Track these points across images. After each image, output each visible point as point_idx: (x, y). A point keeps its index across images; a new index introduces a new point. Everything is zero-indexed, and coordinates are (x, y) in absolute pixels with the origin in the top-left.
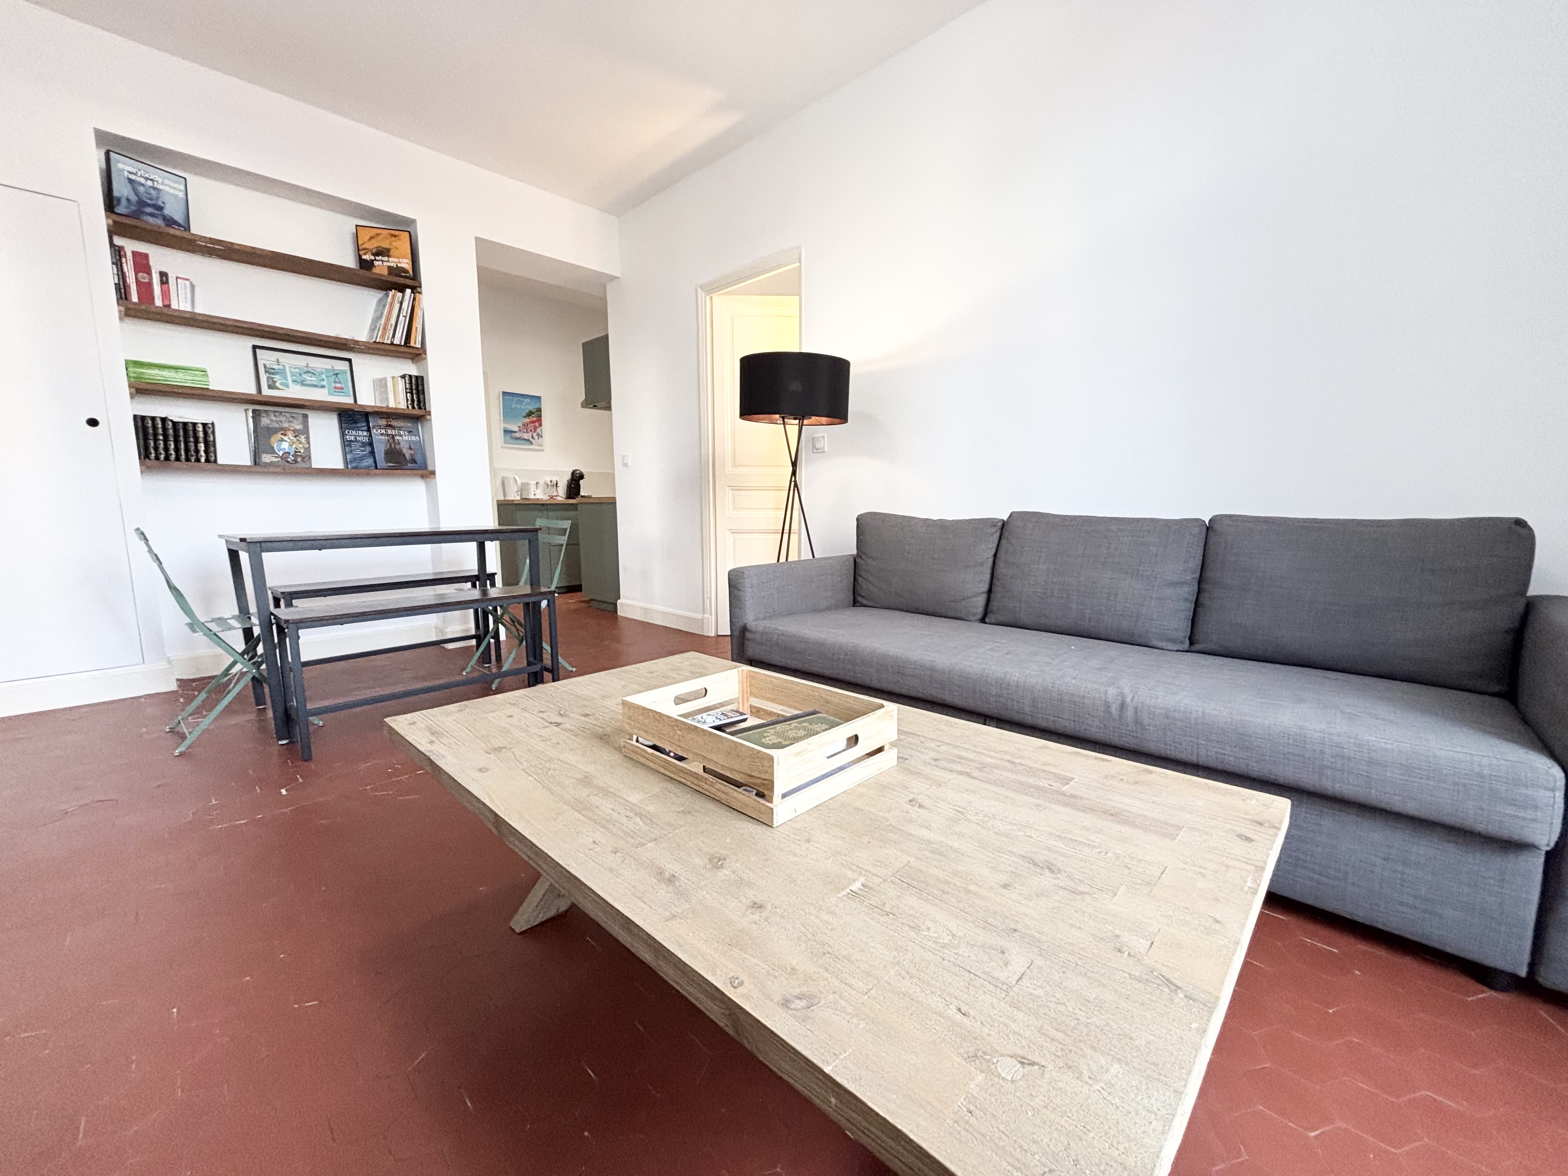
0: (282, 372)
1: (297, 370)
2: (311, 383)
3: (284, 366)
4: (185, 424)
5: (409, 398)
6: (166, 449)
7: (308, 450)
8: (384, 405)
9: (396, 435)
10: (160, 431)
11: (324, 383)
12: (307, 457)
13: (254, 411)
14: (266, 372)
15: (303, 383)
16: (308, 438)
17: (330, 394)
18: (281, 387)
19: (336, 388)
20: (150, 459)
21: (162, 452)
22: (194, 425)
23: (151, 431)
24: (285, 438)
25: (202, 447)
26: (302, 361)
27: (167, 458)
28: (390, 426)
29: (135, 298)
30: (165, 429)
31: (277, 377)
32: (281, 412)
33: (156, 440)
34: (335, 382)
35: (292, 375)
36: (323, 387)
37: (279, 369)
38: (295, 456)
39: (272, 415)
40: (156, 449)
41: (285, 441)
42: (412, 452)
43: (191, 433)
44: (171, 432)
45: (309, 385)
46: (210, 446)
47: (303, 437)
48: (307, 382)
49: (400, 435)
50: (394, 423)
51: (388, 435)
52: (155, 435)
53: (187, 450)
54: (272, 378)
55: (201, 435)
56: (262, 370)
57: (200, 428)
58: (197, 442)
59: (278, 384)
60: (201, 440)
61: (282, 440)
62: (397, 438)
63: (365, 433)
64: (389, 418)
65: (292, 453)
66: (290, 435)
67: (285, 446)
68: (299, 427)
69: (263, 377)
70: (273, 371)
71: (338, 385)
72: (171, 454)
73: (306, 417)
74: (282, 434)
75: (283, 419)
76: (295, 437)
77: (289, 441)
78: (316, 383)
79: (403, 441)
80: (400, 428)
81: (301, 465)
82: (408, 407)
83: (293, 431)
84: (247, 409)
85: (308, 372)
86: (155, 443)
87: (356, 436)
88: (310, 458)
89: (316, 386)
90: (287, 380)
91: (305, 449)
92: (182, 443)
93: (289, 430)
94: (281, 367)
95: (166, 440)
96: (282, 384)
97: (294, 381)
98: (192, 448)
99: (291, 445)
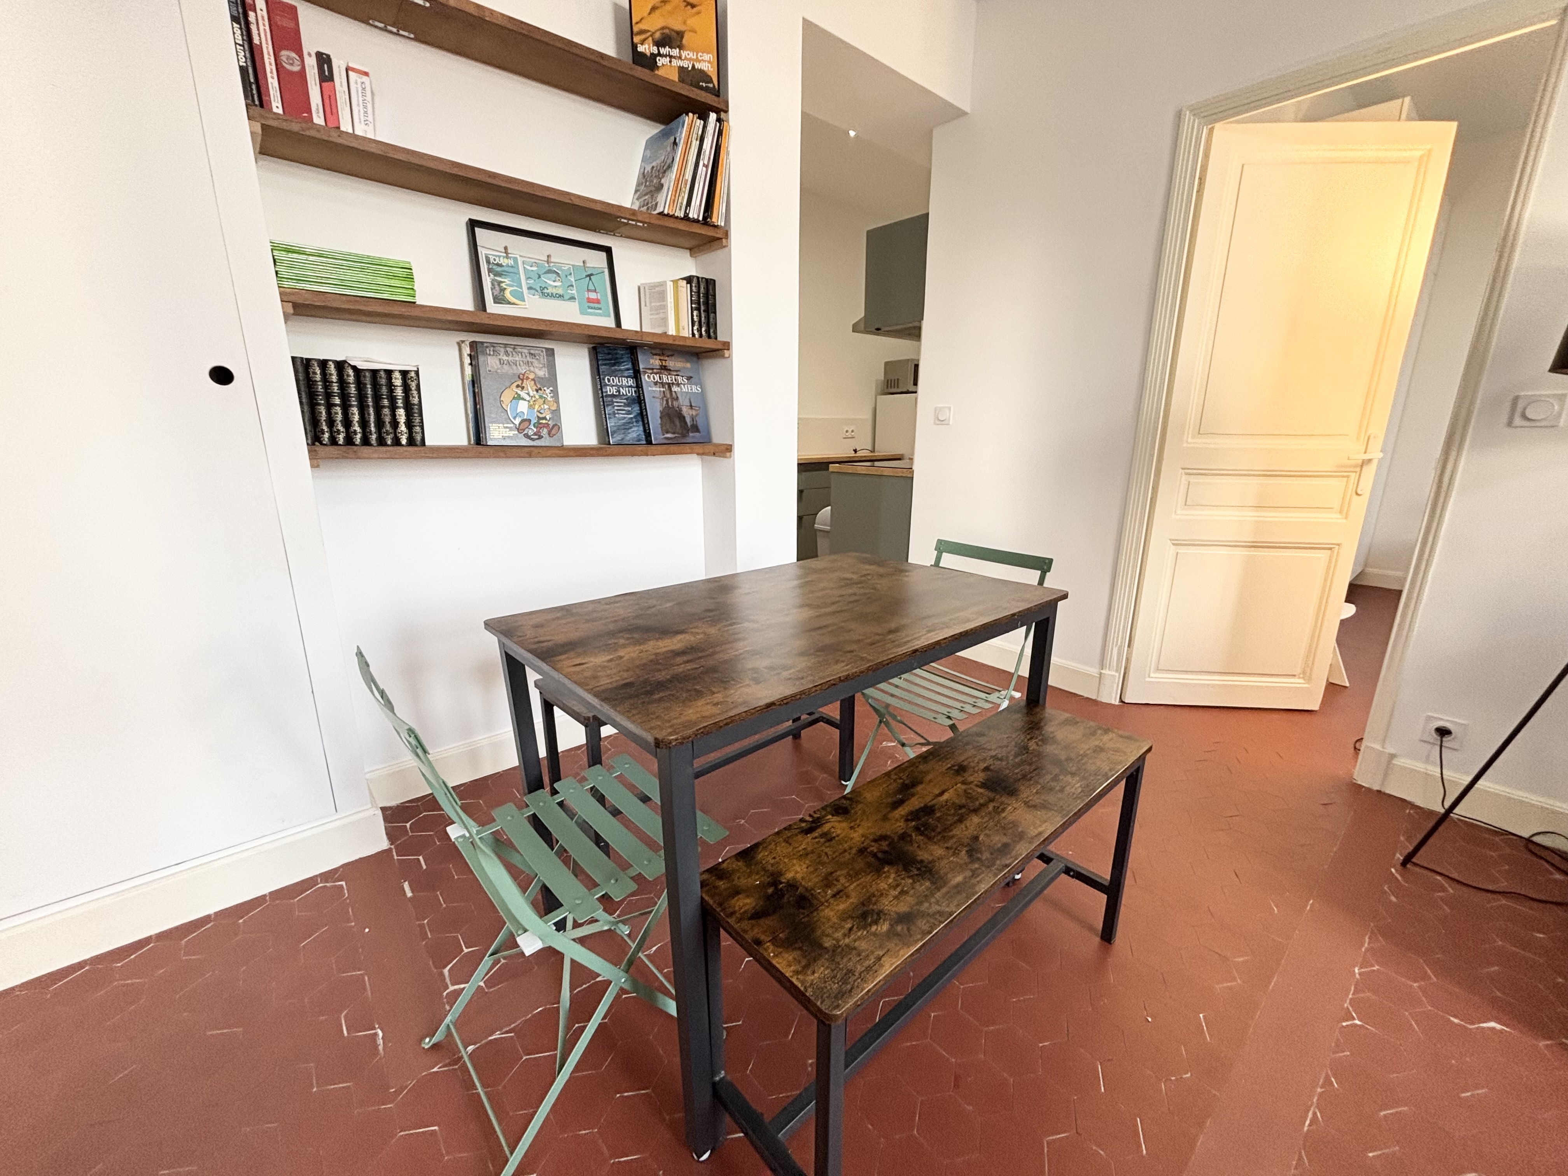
0: (513, 272)
1: (535, 269)
2: (554, 291)
3: (515, 260)
4: (374, 373)
5: (695, 318)
6: (347, 423)
7: (556, 412)
8: (658, 331)
9: (673, 384)
10: (335, 388)
11: (574, 291)
12: (555, 428)
13: (473, 345)
14: (490, 271)
15: (544, 293)
16: (555, 393)
17: (583, 313)
18: (512, 299)
19: (589, 300)
20: (321, 444)
21: (341, 428)
22: (389, 373)
23: (320, 388)
24: (523, 393)
25: (401, 414)
26: (540, 250)
27: (349, 441)
28: (664, 368)
29: (277, 106)
30: (343, 383)
31: (506, 281)
32: (515, 347)
33: (329, 406)
34: (588, 290)
35: (528, 278)
36: (572, 298)
37: (508, 266)
38: (538, 425)
39: (502, 350)
40: (331, 422)
41: (523, 399)
42: (694, 413)
43: (384, 390)
44: (353, 390)
45: (552, 296)
46: (414, 411)
47: (548, 391)
48: (550, 291)
49: (678, 385)
50: (671, 363)
51: (663, 384)
52: (328, 395)
53: (380, 423)
54: (500, 283)
55: (399, 392)
56: (483, 267)
57: (397, 381)
58: (393, 408)
59: (508, 295)
60: (400, 403)
61: (519, 398)
62: (675, 389)
63: (631, 382)
64: (663, 354)
65: (534, 421)
66: (530, 386)
67: (523, 407)
68: (542, 373)
69: (487, 280)
70: (499, 269)
71: (593, 296)
72: (355, 432)
73: (551, 353)
74: (518, 386)
75: (518, 358)
76: (537, 391)
77: (528, 398)
78: (560, 292)
79: (682, 392)
80: (679, 372)
81: (546, 442)
82: (693, 335)
83: (533, 380)
84: (463, 342)
85: (550, 271)
86: (329, 413)
87: (619, 387)
88: (559, 428)
89: (561, 296)
90: (522, 289)
91: (553, 412)
92: (371, 410)
93: (528, 378)
94: (511, 262)
95: (346, 407)
96: (513, 293)
97: (531, 288)
98: (387, 419)
99: (531, 407)
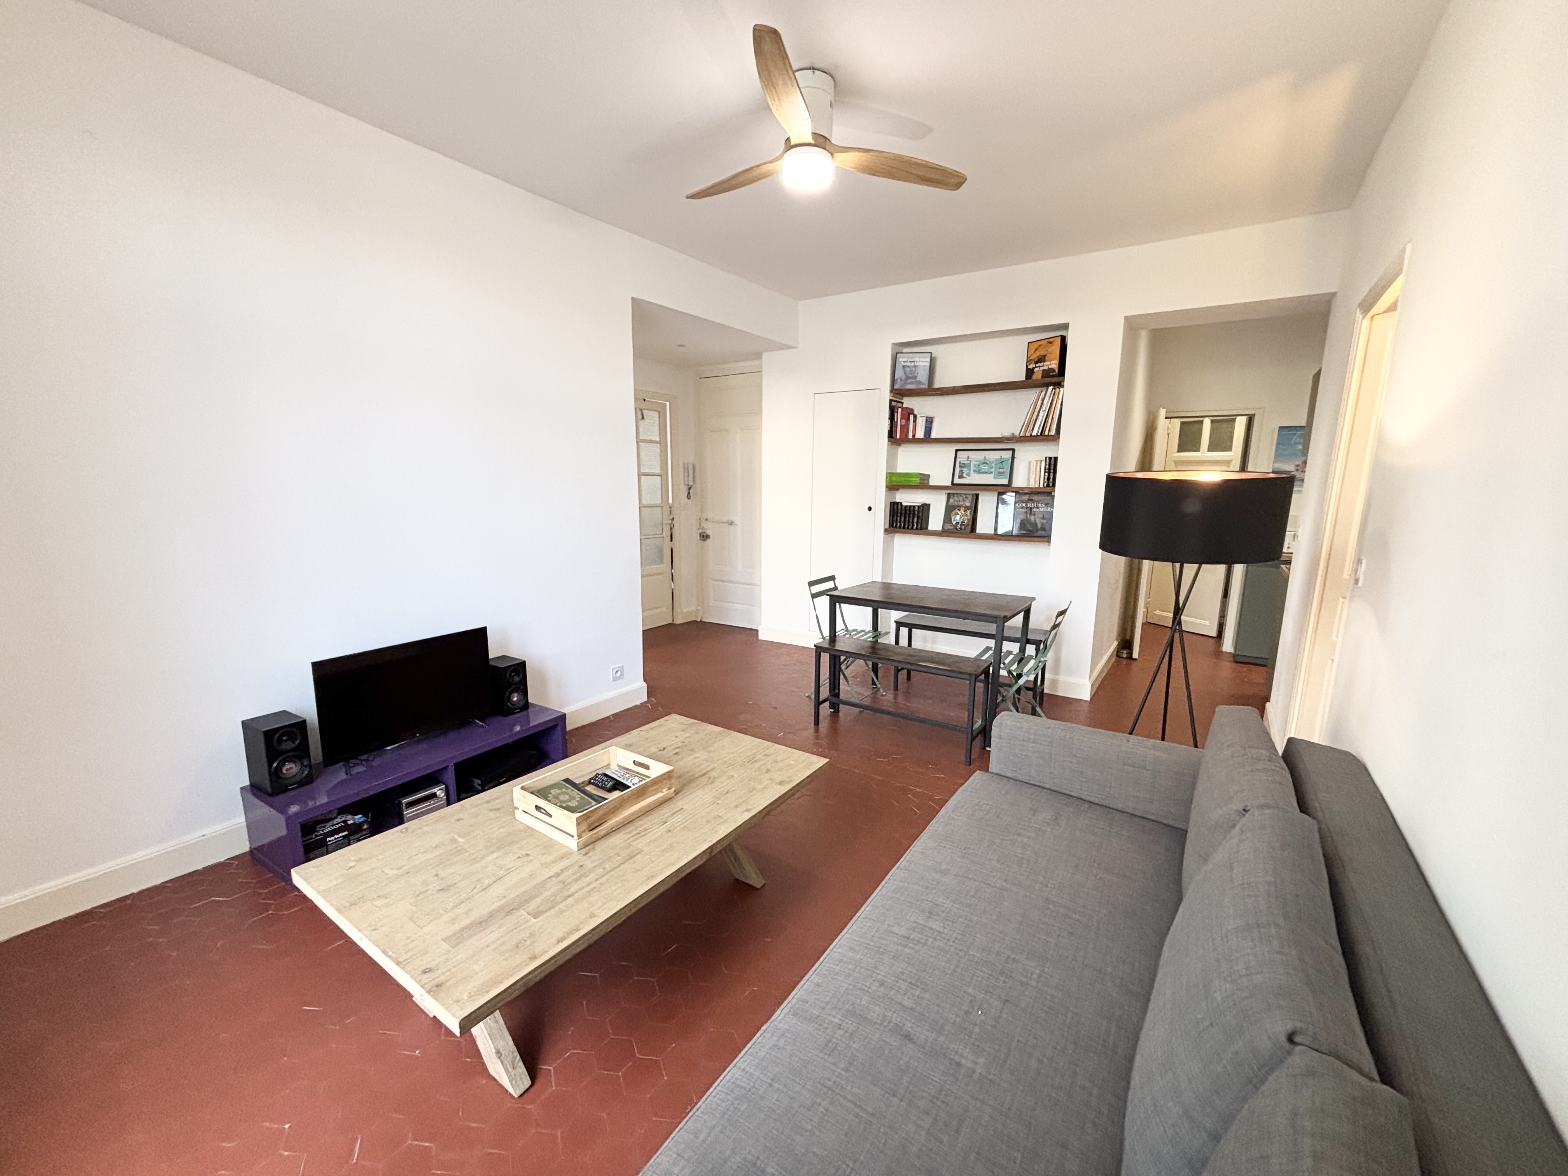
0: (969, 465)
1: (977, 463)
2: (985, 471)
3: (970, 461)
4: (910, 507)
5: (1046, 477)
6: (900, 522)
8: (1030, 484)
10: (900, 512)
11: (993, 470)
14: (960, 466)
15: (979, 472)
17: (995, 477)
18: (965, 476)
19: (999, 473)
20: (892, 528)
22: (915, 506)
23: (896, 511)
24: (959, 513)
25: (916, 519)
26: (980, 455)
28: (1031, 501)
29: (898, 432)
30: (904, 511)
31: (965, 469)
32: (961, 494)
34: (999, 469)
35: (974, 467)
36: (991, 473)
37: (967, 464)
38: (967, 524)
39: (956, 496)
42: (1043, 521)
43: (918, 512)
45: (983, 473)
46: (926, 518)
47: (970, 510)
48: (982, 470)
49: (1038, 508)
50: (1033, 498)
51: (1028, 508)
52: (897, 513)
54: (962, 470)
55: (923, 513)
56: (958, 465)
57: (916, 509)
58: (913, 517)
59: (964, 474)
61: (958, 514)
62: (1033, 510)
64: (1031, 494)
65: (961, 523)
66: (963, 509)
67: (958, 517)
68: (973, 503)
69: (957, 470)
70: (964, 465)
71: (1001, 470)
74: (957, 510)
75: (961, 499)
76: (965, 510)
78: (987, 471)
79: (1037, 512)
80: (1039, 502)
82: (1039, 485)
83: (966, 506)
84: (946, 494)
85: (984, 463)
86: (896, 518)
89: (987, 473)
90: (971, 471)
93: (963, 506)
94: (968, 462)
95: (901, 517)
96: (967, 475)
97: (974, 471)
98: (911, 521)
99: (961, 517)
